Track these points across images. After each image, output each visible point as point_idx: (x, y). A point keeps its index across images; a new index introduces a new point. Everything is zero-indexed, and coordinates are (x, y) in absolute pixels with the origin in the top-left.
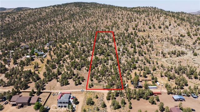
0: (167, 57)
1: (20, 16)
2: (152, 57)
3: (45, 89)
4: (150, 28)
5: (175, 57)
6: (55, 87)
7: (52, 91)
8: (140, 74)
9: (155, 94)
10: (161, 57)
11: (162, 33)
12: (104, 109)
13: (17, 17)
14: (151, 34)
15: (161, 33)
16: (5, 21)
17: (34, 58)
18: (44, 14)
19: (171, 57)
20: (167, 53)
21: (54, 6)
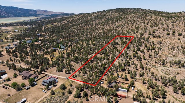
0: (166, 66)
1: (73, 19)
2: (150, 64)
3: (46, 72)
4: (168, 34)
5: (176, 67)
6: (53, 72)
7: (48, 74)
8: (122, 77)
9: (119, 96)
10: (159, 65)
11: (179, 41)
12: (68, 95)
13: (71, 20)
14: (165, 40)
15: (177, 41)
16: (63, 23)
17: (56, 50)
18: (89, 18)
19: (171, 66)
20: (169, 62)
21: (99, 12)
